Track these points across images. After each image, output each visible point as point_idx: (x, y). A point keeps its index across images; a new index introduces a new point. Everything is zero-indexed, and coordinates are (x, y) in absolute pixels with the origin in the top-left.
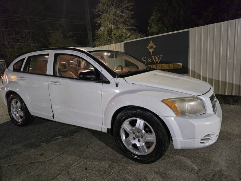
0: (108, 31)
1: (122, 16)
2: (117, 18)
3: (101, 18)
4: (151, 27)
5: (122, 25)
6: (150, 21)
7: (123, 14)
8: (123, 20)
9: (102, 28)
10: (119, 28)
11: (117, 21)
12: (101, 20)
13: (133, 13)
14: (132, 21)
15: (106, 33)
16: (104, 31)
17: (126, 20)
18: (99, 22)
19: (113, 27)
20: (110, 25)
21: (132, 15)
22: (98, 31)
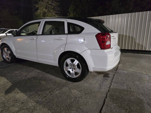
0: (43, 13)
1: (52, 4)
2: (49, 6)
3: (38, 4)
4: (70, 14)
5: (52, 10)
6: (69, 10)
7: (53, 4)
8: (53, 7)
9: (39, 11)
10: (51, 12)
11: (49, 7)
12: (38, 5)
13: (59, 3)
14: (59, 9)
15: (42, 14)
16: (40, 13)
17: (54, 7)
18: (37, 6)
19: (46, 11)
20: (45, 10)
21: (58, 5)
22: (37, 12)
